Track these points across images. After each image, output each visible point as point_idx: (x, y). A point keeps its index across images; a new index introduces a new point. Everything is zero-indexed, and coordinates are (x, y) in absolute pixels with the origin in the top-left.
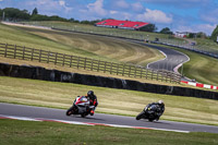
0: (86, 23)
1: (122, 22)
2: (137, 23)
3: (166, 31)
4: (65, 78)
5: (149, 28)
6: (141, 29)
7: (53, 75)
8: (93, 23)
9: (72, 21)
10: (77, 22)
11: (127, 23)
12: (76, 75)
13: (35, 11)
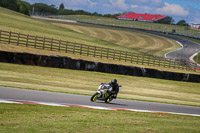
0: (109, 16)
1: (142, 15)
2: (156, 16)
3: (182, 23)
4: (89, 67)
5: (167, 20)
6: (159, 22)
7: (78, 64)
8: (115, 17)
9: (95, 14)
10: (100, 15)
11: (146, 16)
12: (100, 64)
13: (62, 6)
